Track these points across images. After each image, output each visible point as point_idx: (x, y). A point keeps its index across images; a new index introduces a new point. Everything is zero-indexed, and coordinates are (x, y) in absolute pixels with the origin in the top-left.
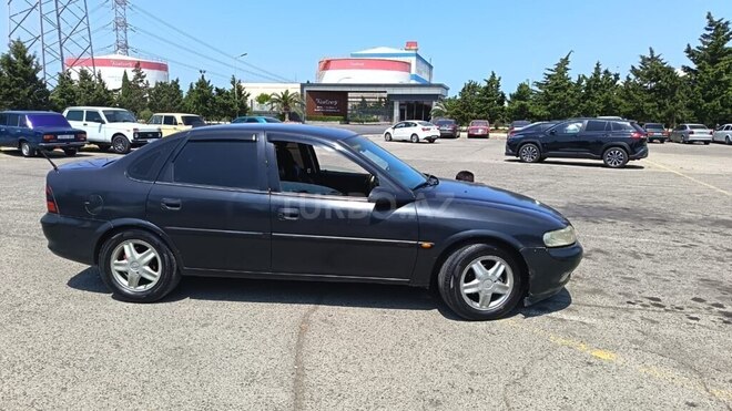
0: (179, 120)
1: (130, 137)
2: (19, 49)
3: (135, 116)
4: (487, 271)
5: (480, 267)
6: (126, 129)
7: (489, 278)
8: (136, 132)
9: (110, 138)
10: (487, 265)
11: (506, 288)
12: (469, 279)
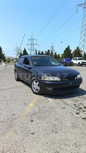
2: (78, 48)
4: (36, 83)
5: (34, 82)
6: (81, 61)
7: (35, 85)
8: (82, 62)
9: (78, 63)
10: (36, 82)
11: (39, 88)
12: (34, 84)
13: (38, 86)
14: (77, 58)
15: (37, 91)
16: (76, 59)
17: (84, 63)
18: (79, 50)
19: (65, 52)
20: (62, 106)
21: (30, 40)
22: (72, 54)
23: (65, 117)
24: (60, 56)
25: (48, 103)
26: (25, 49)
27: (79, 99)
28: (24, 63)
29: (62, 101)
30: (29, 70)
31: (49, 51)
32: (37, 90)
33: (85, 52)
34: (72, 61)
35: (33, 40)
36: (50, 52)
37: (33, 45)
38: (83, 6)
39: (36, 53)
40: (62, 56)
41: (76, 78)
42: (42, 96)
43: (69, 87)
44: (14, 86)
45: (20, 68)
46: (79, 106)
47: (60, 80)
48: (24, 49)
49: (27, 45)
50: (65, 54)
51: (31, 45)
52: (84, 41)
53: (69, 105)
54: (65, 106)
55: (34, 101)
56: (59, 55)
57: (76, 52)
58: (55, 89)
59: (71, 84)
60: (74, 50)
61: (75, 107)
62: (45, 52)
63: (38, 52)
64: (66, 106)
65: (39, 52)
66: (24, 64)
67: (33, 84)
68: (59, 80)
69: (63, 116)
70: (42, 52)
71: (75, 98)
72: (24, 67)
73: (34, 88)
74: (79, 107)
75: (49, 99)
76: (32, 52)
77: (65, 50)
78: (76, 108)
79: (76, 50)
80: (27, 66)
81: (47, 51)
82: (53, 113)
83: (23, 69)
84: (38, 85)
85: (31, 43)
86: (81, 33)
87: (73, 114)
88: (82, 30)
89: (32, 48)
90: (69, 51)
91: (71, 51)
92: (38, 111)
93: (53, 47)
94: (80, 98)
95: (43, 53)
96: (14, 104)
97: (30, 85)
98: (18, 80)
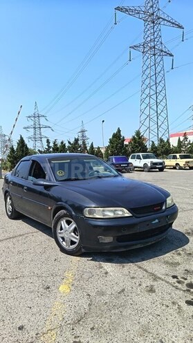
0: (178, 157)
1: (149, 165)
2: (138, 133)
3: (157, 156)
4: (67, 226)
5: (63, 223)
6: (148, 162)
7: (67, 230)
8: (152, 163)
9: (142, 166)
10: (69, 223)
11: (76, 239)
12: (61, 229)
13: (73, 234)
14: (141, 154)
15: (71, 245)
16: (139, 158)
17: (156, 164)
18: (140, 138)
19: (111, 141)
20: (144, 285)
21: (33, 118)
22: (127, 146)
23: (164, 319)
24: (103, 151)
25: (109, 278)
26: (22, 138)
27: (178, 259)
28: (30, 175)
29: (140, 267)
30: (45, 191)
31: (77, 140)
32: (73, 243)
33: (153, 142)
34: (130, 160)
35: (39, 117)
36: (80, 142)
37: (40, 128)
38: (141, 49)
39: (48, 145)
40: (107, 151)
41: (164, 208)
42: (86, 259)
43: (152, 230)
44: (7, 235)
45: (22, 186)
46: (186, 279)
47: (130, 215)
48: (19, 139)
49: (25, 128)
50: (112, 147)
51: (35, 128)
52: (148, 118)
53: (160, 278)
54: (152, 283)
55: (69, 275)
56: (99, 148)
57: (135, 142)
58: (119, 239)
59: (157, 221)
60: (131, 137)
61: (177, 284)
62: (69, 143)
63: (51, 145)
64: (156, 283)
65: (54, 143)
66: (31, 178)
67: (59, 227)
68: (127, 214)
69: (159, 318)
70: (62, 143)
71: (168, 256)
72: (34, 184)
73: (63, 238)
74: (186, 282)
75: (108, 266)
76: (38, 144)
77: (111, 137)
78: (180, 286)
79: (134, 137)
80: (42, 183)
81: (72, 141)
82: (129, 311)
83: (29, 189)
84: (75, 231)
85: (35, 124)
86: (142, 101)
87: (179, 308)
88: (144, 96)
89: (38, 136)
90: (120, 139)
91: (124, 140)
92: (86, 306)
93: (83, 131)
94: (179, 254)
95: (65, 145)
96: (15, 291)
97: (50, 231)
98: (15, 215)
